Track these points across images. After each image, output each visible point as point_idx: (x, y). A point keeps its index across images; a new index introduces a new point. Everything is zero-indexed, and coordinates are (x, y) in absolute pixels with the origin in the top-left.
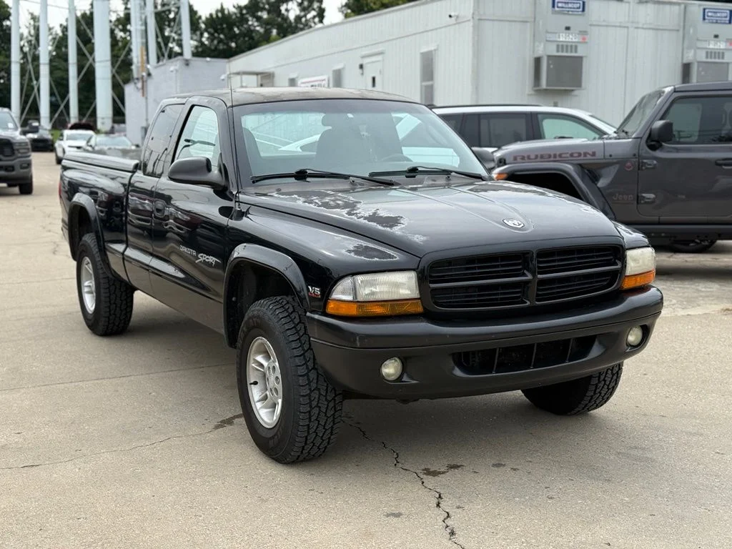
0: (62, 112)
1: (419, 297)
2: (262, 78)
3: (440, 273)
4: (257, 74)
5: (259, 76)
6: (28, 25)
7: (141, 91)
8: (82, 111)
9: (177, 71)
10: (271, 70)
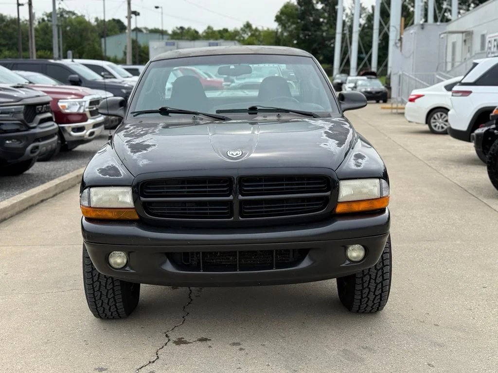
0: (365, 63)
1: (134, 207)
2: (466, 36)
3: (157, 189)
4: (462, 32)
5: (464, 34)
6: (351, 7)
7: (400, 48)
8: (380, 63)
9: (415, 33)
10: (471, 30)
